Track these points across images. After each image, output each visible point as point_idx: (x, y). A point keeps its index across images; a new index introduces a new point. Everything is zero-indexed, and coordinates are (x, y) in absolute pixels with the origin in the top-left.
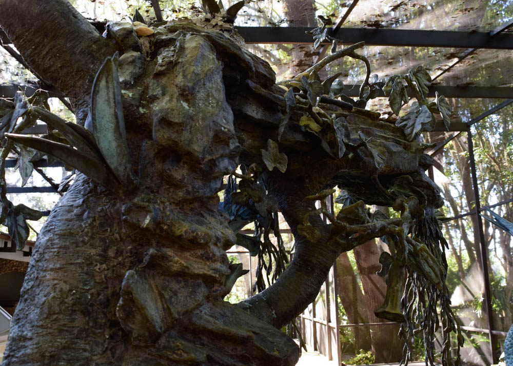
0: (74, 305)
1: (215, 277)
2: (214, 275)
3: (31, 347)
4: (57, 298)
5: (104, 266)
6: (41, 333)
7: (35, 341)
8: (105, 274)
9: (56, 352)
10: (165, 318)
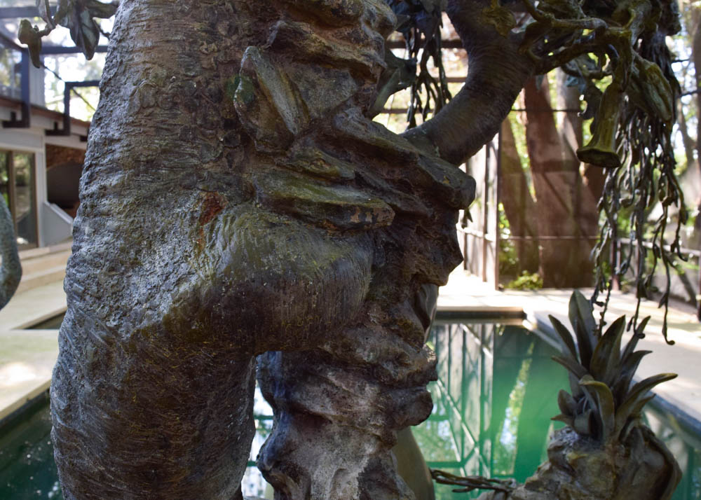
0: (174, 95)
1: (368, 67)
2: (366, 63)
3: (121, 150)
4: (152, 86)
5: (213, 46)
6: (131, 132)
7: (125, 142)
8: (214, 57)
9: (154, 157)
10: (299, 117)
